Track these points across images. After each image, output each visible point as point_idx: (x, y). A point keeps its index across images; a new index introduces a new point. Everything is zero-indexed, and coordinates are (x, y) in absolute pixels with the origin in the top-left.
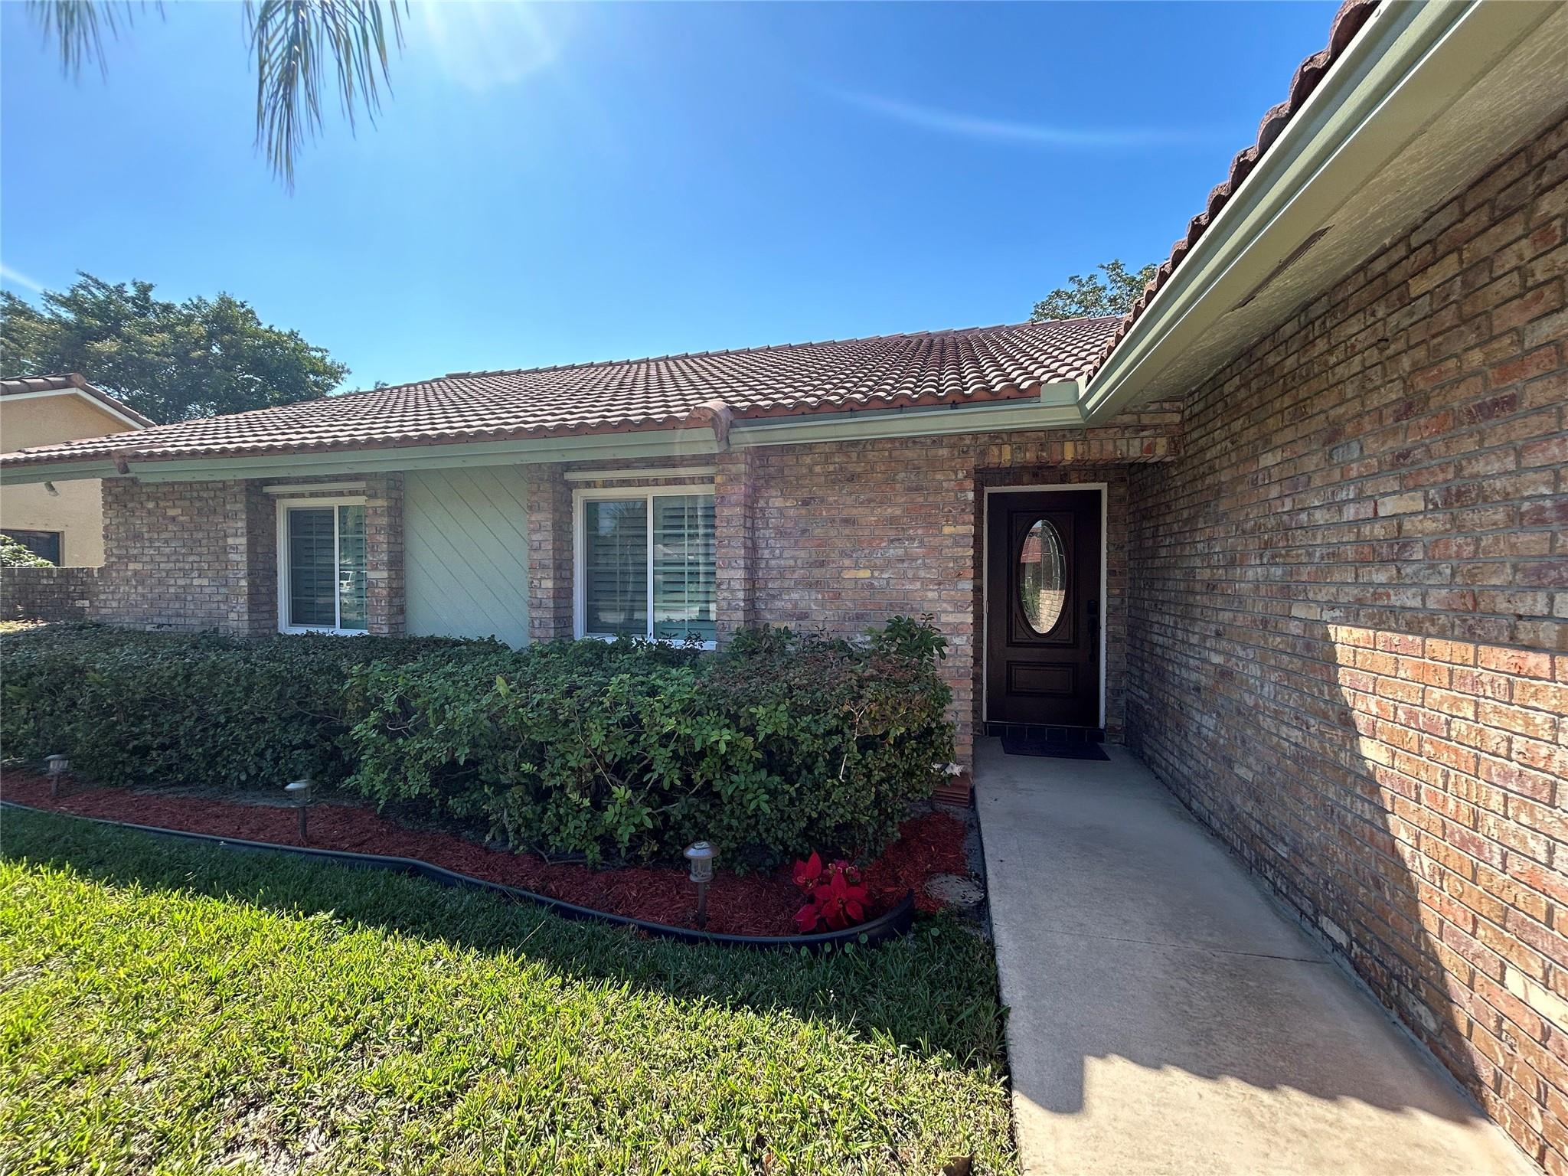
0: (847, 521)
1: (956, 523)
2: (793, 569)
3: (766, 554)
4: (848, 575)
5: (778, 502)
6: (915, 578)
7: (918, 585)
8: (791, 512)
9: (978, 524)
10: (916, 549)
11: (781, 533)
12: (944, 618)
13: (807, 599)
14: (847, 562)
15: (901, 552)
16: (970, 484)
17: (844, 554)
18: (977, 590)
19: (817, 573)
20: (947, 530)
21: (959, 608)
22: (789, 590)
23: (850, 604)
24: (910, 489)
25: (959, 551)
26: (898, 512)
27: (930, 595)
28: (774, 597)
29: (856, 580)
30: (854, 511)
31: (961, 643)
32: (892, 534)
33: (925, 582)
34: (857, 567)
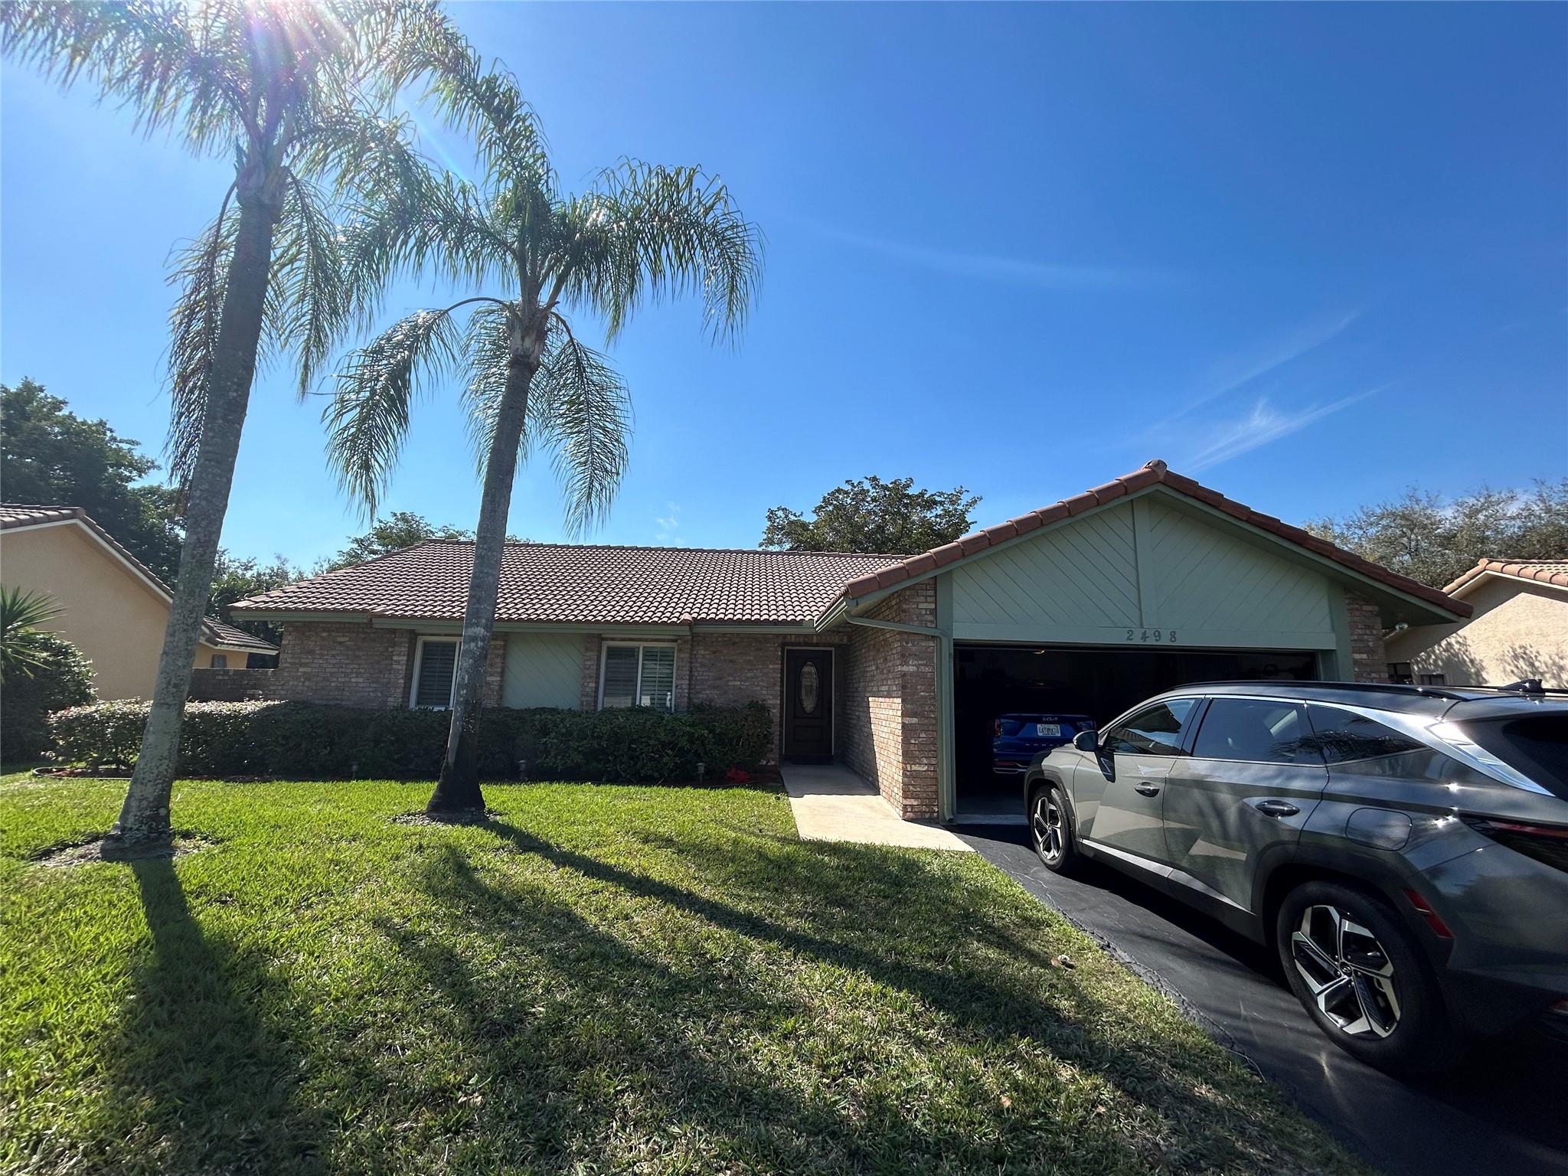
0: (731, 661)
1: (774, 664)
2: (708, 680)
3: (696, 674)
4: (731, 683)
5: (703, 652)
6: (758, 686)
7: (759, 688)
8: (708, 656)
9: (782, 664)
10: (758, 673)
11: (703, 665)
12: (769, 702)
13: (713, 694)
14: (731, 678)
15: (752, 674)
16: (779, 649)
17: (729, 675)
18: (782, 692)
19: (718, 682)
20: (771, 666)
21: (775, 698)
22: (705, 690)
23: (731, 696)
24: (757, 650)
25: (775, 675)
26: (752, 658)
27: (764, 692)
28: (699, 693)
29: (734, 686)
30: (735, 657)
31: (775, 712)
32: (749, 667)
33: (762, 687)
34: (735, 680)
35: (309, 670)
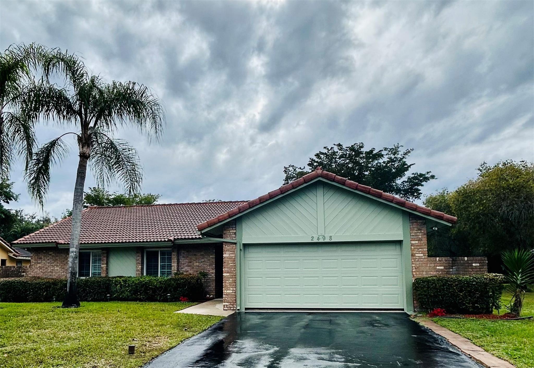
2: (185, 263)
3: (181, 261)
5: (183, 252)
8: (185, 254)
11: (183, 257)
12: (210, 271)
13: (188, 269)
14: (195, 262)
16: (214, 249)
19: (190, 264)
20: (211, 256)
22: (185, 267)
24: (205, 250)
25: (212, 260)
26: (203, 254)
27: (208, 267)
28: (182, 268)
29: (196, 265)
30: (196, 253)
31: (213, 275)
32: (202, 257)
35: (40, 265)
